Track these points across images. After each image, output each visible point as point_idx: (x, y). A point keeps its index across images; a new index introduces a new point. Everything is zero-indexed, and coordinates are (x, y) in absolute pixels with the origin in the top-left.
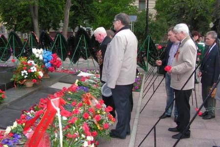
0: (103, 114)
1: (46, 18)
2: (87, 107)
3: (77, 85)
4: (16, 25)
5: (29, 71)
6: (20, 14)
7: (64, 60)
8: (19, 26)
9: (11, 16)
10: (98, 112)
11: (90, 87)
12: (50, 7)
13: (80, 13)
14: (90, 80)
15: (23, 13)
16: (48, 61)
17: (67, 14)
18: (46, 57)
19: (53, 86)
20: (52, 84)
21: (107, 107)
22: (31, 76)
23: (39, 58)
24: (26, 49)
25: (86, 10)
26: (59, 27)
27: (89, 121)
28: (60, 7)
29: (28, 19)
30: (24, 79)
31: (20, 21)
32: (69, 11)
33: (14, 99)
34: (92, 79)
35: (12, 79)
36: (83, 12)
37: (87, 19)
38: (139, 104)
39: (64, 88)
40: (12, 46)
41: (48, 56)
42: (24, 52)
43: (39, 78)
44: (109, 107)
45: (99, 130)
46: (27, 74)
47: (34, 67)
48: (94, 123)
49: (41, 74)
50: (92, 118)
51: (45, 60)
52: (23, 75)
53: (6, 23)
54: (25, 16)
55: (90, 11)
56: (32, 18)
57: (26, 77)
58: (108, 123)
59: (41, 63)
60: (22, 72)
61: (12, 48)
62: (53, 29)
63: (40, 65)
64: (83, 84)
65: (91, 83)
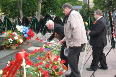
0: (59, 65)
1: (28, 9)
2: (48, 61)
3: (44, 48)
4: (10, 14)
5: (13, 39)
6: (12, 8)
7: (37, 33)
8: (11, 15)
9: (6, 9)
10: (56, 63)
11: (52, 49)
12: (30, 3)
13: (48, 6)
14: (52, 45)
15: (14, 7)
16: (26, 33)
17: (40, 6)
18: (24, 31)
19: (29, 49)
20: (29, 47)
21: (62, 60)
22: (14, 42)
23: (20, 31)
24: (14, 27)
25: (51, 4)
26: (36, 15)
27: (50, 69)
28: (36, 3)
29: (17, 10)
30: (10, 44)
31: (12, 12)
32: (41, 5)
33: (3, 56)
34: (54, 44)
35: (3, 44)
36: (49, 5)
37: (52, 9)
38: (84, 60)
39: (36, 50)
40: (6, 26)
41: (26, 30)
42: (13, 29)
43: (20, 44)
44: (63, 60)
45: (56, 76)
46: (12, 41)
47: (16, 36)
48: (53, 71)
49: (21, 41)
50: (52, 68)
51: (24, 32)
52: (9, 41)
53: (4, 13)
54: (15, 9)
55: (54, 5)
56: (19, 10)
57: (11, 42)
58: (62, 71)
59: (22, 34)
60: (9, 40)
61: (6, 27)
62: (32, 16)
63: (21, 36)
64: (48, 47)
65: (53, 47)
